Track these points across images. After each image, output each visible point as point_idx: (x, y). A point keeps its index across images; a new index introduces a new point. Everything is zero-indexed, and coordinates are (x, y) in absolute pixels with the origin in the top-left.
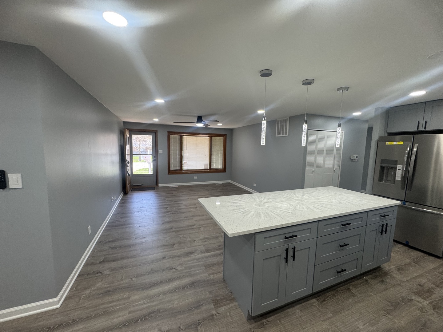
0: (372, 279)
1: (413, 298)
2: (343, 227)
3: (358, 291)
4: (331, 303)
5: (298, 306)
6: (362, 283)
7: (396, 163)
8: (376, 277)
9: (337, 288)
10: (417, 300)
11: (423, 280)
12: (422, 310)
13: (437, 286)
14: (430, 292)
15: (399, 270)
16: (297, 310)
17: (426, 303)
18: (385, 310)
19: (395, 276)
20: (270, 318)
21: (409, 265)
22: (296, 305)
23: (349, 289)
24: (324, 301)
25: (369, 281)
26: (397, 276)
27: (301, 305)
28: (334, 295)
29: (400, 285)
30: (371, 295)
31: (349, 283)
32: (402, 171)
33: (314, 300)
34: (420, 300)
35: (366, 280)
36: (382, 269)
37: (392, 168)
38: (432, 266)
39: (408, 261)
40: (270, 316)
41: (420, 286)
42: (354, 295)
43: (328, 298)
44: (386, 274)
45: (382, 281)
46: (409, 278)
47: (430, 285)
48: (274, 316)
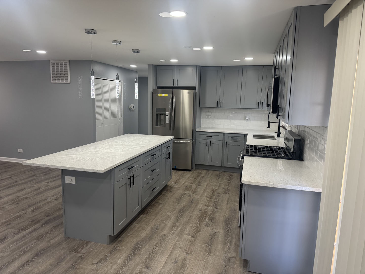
0: (166, 192)
1: (185, 192)
2: (153, 157)
3: (162, 201)
4: (151, 213)
5: (135, 223)
6: (162, 196)
7: (164, 110)
8: (167, 191)
9: (151, 204)
10: (187, 193)
11: (187, 184)
12: (190, 196)
13: (193, 184)
14: (191, 187)
15: (176, 183)
16: (135, 224)
17: (190, 192)
18: (176, 203)
19: (175, 186)
20: (122, 236)
21: (179, 179)
22: (133, 223)
23: (157, 202)
24: (147, 213)
25: (165, 194)
26: (176, 186)
27: (136, 221)
28: (151, 208)
29: (178, 190)
30: (168, 200)
31: (156, 199)
32: (169, 116)
33: (142, 215)
34: (188, 192)
35: (163, 194)
36: (168, 186)
37: (163, 115)
38: (188, 176)
39: (178, 177)
40: (122, 235)
41: (186, 186)
42: (161, 204)
43: (149, 211)
44: (171, 187)
45: (171, 191)
46: (181, 185)
47: (190, 184)
48: (124, 234)
